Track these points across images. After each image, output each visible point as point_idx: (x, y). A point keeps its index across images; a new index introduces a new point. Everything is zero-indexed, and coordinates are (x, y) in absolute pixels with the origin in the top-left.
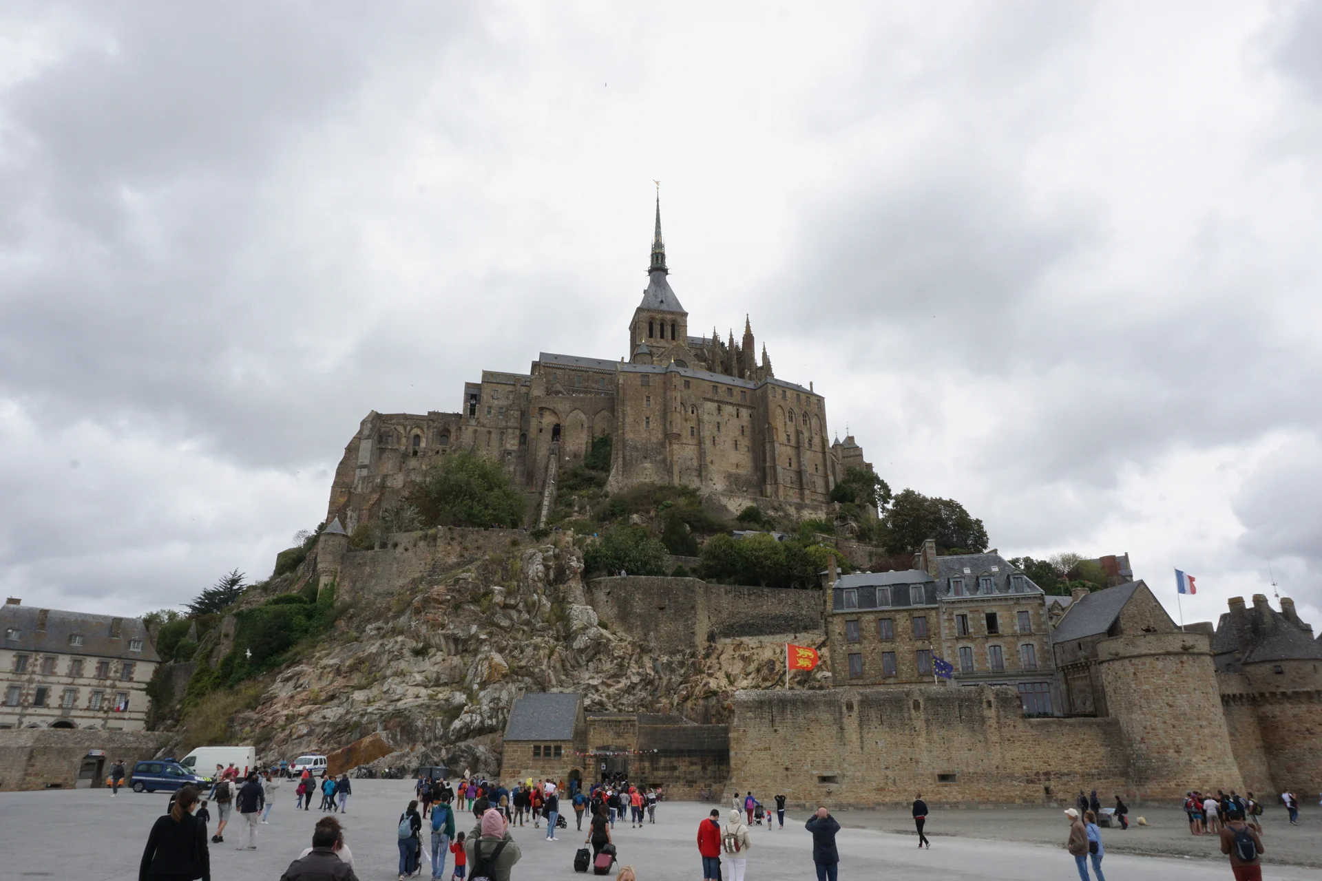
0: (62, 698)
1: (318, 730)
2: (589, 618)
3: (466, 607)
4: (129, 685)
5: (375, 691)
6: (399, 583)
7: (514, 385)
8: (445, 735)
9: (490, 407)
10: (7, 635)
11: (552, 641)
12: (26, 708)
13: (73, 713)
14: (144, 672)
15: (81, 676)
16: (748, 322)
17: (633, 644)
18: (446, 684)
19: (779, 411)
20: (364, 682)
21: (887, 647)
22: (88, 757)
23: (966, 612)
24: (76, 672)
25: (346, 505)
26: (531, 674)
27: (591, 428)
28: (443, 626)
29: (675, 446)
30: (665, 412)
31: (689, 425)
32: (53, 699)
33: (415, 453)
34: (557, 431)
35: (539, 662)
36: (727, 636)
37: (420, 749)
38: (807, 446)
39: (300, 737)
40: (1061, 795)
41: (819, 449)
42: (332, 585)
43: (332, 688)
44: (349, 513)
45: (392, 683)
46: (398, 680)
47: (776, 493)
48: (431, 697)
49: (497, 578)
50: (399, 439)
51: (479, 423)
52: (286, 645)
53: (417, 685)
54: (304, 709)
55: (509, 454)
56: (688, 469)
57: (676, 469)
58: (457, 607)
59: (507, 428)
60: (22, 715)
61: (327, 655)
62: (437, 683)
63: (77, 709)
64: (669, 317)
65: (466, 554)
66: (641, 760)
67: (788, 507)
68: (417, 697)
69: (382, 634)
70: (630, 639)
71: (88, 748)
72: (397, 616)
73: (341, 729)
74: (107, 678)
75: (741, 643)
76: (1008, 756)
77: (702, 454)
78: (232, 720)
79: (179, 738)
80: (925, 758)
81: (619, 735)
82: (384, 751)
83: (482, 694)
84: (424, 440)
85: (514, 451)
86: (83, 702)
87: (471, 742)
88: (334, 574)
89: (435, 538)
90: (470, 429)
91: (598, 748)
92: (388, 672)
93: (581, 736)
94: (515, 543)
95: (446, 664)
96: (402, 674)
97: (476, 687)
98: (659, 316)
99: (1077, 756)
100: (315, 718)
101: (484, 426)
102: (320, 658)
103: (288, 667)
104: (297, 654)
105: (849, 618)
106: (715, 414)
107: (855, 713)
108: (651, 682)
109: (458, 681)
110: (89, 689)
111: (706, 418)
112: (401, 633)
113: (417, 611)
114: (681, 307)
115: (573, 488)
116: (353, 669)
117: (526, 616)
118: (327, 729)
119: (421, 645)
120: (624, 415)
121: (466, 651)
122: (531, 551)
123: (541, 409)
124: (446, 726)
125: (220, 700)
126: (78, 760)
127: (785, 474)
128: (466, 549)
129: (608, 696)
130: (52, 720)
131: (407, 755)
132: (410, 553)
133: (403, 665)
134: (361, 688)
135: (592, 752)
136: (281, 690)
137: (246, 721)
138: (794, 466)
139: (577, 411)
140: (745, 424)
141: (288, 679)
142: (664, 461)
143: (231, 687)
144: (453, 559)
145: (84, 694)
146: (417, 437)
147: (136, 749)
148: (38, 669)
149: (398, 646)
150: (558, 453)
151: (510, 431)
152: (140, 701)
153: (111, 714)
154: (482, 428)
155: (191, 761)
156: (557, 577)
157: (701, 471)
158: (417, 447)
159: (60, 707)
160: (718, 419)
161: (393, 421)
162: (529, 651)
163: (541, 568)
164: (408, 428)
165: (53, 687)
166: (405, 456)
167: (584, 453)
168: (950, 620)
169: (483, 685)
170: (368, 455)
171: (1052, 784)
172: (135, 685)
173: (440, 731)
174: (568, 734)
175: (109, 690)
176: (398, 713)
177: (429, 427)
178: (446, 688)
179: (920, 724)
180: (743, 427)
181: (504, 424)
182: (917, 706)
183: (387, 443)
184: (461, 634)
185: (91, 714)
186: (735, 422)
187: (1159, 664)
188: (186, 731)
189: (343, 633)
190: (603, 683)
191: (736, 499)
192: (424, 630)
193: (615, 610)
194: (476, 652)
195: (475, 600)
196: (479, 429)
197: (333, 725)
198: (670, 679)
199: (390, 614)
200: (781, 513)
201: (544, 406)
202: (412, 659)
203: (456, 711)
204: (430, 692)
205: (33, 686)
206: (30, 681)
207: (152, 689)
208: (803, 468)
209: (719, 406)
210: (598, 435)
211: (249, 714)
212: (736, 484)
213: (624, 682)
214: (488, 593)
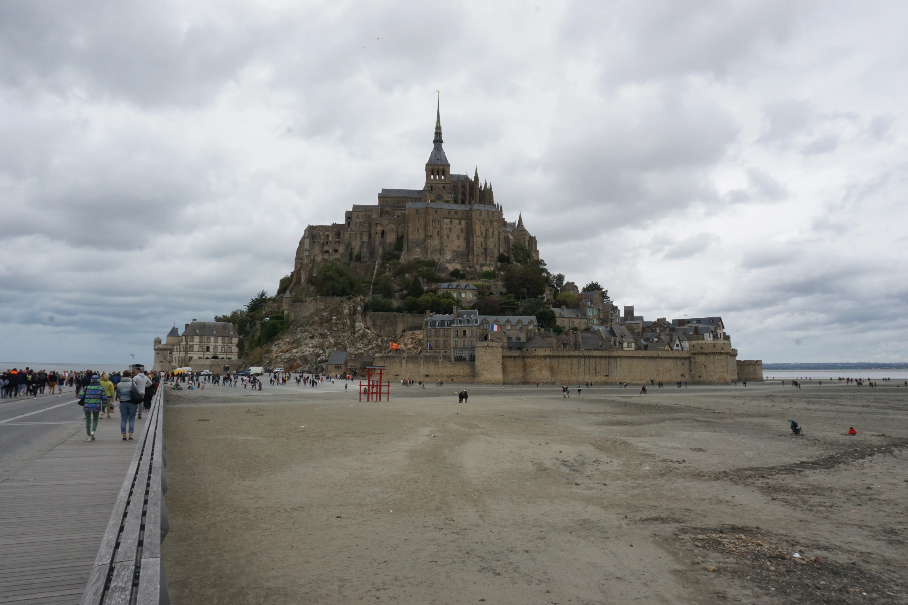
0: (214, 349)
1: (284, 360)
2: (361, 327)
3: (324, 324)
4: (232, 345)
5: (299, 349)
6: (308, 314)
7: (366, 212)
8: (316, 362)
9: (356, 223)
10: (196, 331)
11: (350, 334)
12: (204, 352)
13: (217, 353)
14: (235, 341)
15: (218, 343)
16: (476, 170)
17: (376, 334)
18: (318, 347)
19: (477, 221)
20: (296, 346)
21: (437, 339)
22: (225, 367)
23: (458, 330)
24: (216, 342)
25: (300, 269)
26: (341, 345)
27: (397, 232)
28: (318, 330)
29: (429, 241)
30: (426, 226)
31: (436, 230)
32: (211, 349)
33: (327, 243)
34: (383, 233)
35: (344, 341)
36: (409, 330)
37: (309, 366)
38: (490, 236)
39: (279, 362)
40: (455, 381)
41: (497, 237)
42: (288, 314)
43: (287, 348)
44: (302, 272)
45: (303, 348)
46: (305, 346)
47: (473, 259)
48: (313, 351)
49: (335, 314)
50: (320, 238)
51: (351, 230)
52: (275, 334)
53: (310, 348)
54: (280, 354)
55: (364, 243)
56: (436, 250)
57: (429, 251)
58: (322, 324)
59: (363, 231)
60: (204, 354)
61: (287, 338)
62: (316, 347)
63: (218, 352)
64: (441, 167)
65: (327, 305)
66: (360, 370)
67: (477, 266)
68: (310, 351)
69: (302, 332)
70: (375, 333)
71: (225, 364)
72: (306, 326)
73: (290, 360)
74: (225, 343)
75: (414, 333)
76: (444, 371)
77: (442, 243)
78: (262, 357)
79: (247, 361)
80: (422, 371)
81: (355, 363)
82: (300, 366)
83: (327, 350)
84: (331, 236)
85: (366, 242)
86: (219, 350)
87: (322, 364)
88: (288, 310)
89: (317, 300)
90: (348, 233)
91: (350, 366)
92: (303, 344)
93: (346, 363)
94: (342, 301)
95: (319, 341)
96: (306, 344)
97: (325, 348)
98: (436, 168)
99: (462, 371)
100: (283, 357)
101: (353, 231)
102: (285, 339)
103: (276, 341)
104: (278, 337)
105: (428, 330)
106: (449, 224)
107: (405, 360)
108: (380, 346)
109: (321, 346)
110: (220, 346)
111: (445, 226)
112: (307, 331)
113: (311, 325)
114: (447, 161)
115: (388, 260)
116: (293, 342)
117: (342, 327)
118: (286, 360)
119: (312, 335)
120: (408, 227)
121: (324, 337)
122: (345, 305)
123: (376, 224)
124: (316, 359)
125: (258, 350)
126: (222, 368)
127: (477, 249)
128: (327, 304)
129: (364, 351)
130: (212, 356)
131: (305, 367)
132: (310, 304)
133: (307, 341)
134: (295, 348)
135: (349, 367)
136: (274, 348)
137: (265, 357)
138: (483, 246)
139: (391, 224)
140: (463, 227)
141: (276, 345)
142: (425, 247)
143: (261, 346)
144: (323, 307)
145: (219, 348)
146: (328, 235)
147: (237, 364)
148: (206, 341)
149: (305, 336)
150: (383, 243)
151: (365, 233)
152: (235, 349)
153: (228, 354)
154: (353, 232)
155: (250, 370)
156: (353, 313)
157: (441, 251)
158: (328, 240)
159: (214, 352)
160: (451, 226)
161: (318, 229)
162: (342, 338)
163: (348, 311)
164: (324, 232)
165: (211, 346)
166: (323, 245)
167: (394, 243)
168: (454, 332)
169: (327, 348)
170: (308, 245)
171: (454, 378)
172: (233, 345)
173: (314, 361)
174: (343, 363)
175: (226, 347)
176: (304, 356)
177: (332, 231)
178: (319, 348)
179: (421, 363)
180: (462, 229)
181: (362, 230)
182: (421, 358)
183: (315, 239)
184: (322, 333)
185: (222, 354)
186: (459, 227)
187: (481, 349)
188: (250, 359)
189: (292, 330)
190: (363, 347)
191: (453, 264)
192: (312, 331)
193: (372, 323)
194: (327, 338)
195: (327, 322)
196: (352, 233)
197: (287, 359)
198: (386, 345)
199: (304, 325)
200: (472, 269)
201: (377, 222)
202: (309, 340)
203: (319, 355)
204: (314, 350)
205: (205, 346)
206: (204, 345)
207: (238, 346)
208: (487, 247)
209: (451, 220)
210: (400, 235)
211: (266, 355)
212: (457, 255)
213: (370, 346)
214: (332, 319)
